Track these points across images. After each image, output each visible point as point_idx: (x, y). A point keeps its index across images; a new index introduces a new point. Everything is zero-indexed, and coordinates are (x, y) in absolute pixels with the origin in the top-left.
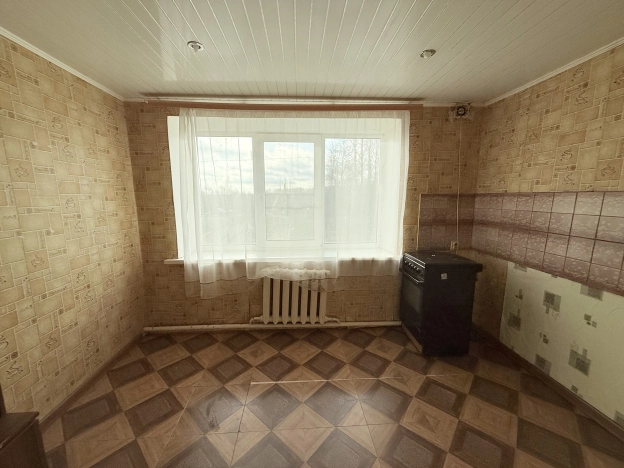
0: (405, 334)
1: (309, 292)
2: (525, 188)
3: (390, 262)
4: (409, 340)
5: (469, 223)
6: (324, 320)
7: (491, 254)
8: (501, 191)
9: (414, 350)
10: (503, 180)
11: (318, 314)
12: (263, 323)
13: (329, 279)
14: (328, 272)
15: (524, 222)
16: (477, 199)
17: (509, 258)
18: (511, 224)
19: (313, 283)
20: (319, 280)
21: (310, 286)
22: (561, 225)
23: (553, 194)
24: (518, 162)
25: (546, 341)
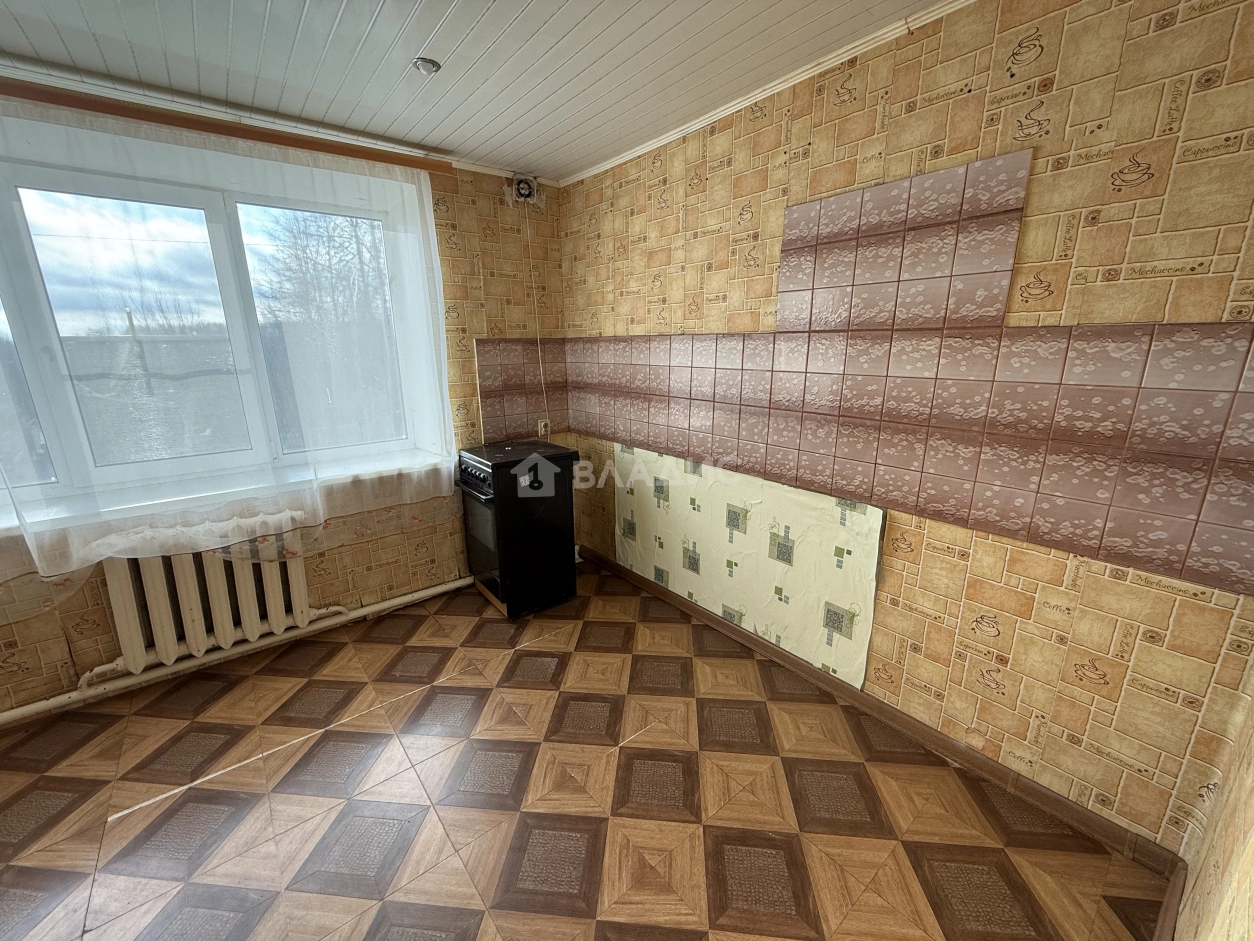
0: (481, 594)
1: (257, 569)
2: (621, 331)
3: (435, 472)
4: (488, 602)
5: (561, 388)
6: (306, 618)
7: (593, 435)
8: (594, 333)
9: (497, 616)
10: (594, 315)
11: (289, 609)
12: (129, 674)
13: (303, 529)
14: (298, 514)
15: (624, 380)
16: (568, 347)
17: (615, 439)
18: (611, 385)
19: (261, 546)
20: (279, 536)
21: (255, 553)
22: (660, 384)
23: (648, 339)
24: (610, 288)
25: (661, 545)
